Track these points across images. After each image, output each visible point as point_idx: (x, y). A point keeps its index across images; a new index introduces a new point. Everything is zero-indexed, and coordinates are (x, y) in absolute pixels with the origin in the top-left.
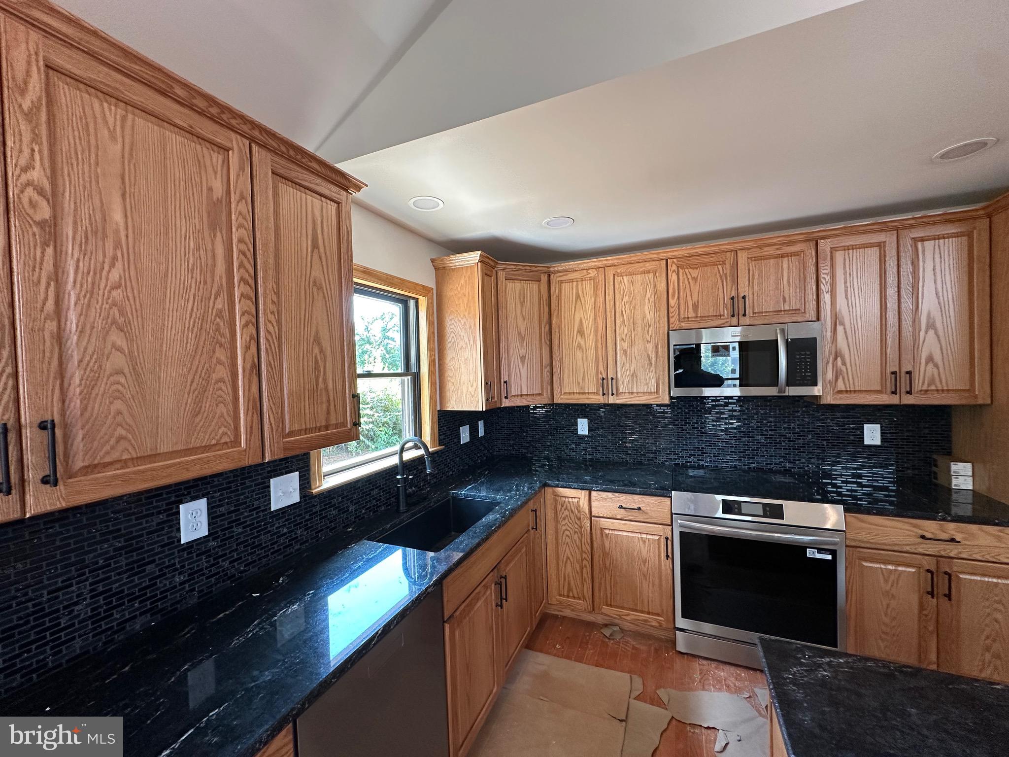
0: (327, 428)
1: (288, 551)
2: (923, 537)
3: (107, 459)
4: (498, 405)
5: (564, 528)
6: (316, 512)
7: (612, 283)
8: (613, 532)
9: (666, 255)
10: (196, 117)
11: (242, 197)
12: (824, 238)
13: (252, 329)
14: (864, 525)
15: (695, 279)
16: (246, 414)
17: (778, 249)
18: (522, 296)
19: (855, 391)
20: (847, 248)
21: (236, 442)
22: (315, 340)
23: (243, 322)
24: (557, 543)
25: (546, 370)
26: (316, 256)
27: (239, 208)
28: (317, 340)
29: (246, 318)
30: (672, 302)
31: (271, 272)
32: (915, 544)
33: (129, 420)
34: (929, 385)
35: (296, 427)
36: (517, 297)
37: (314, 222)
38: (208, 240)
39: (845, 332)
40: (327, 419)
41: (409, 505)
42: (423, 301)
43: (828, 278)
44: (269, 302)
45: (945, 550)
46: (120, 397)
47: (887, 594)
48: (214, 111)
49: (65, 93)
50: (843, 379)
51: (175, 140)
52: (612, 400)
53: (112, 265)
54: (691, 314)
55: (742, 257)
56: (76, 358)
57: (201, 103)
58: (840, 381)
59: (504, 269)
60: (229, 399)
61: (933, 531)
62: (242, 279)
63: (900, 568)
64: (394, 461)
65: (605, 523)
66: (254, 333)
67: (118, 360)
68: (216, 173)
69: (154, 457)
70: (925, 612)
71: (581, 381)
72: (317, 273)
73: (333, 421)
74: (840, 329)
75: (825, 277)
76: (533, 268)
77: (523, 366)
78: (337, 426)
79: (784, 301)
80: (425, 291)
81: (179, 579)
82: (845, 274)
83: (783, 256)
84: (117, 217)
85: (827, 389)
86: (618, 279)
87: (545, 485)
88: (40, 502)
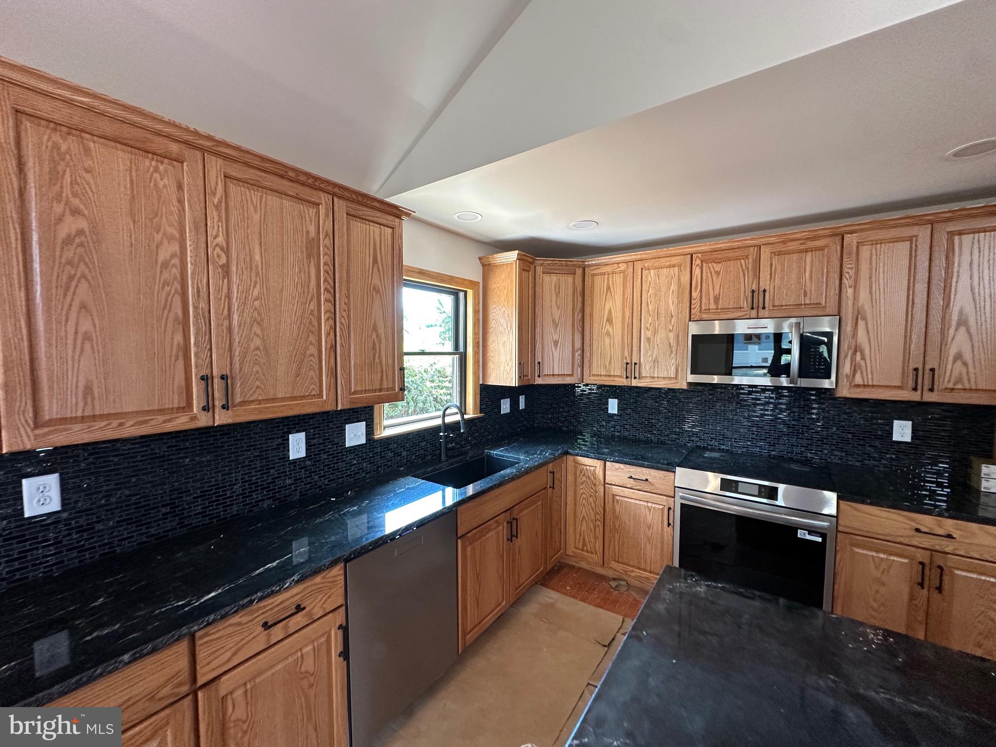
0: (380, 390)
1: (357, 477)
2: (918, 530)
3: (251, 399)
4: (532, 383)
5: (581, 491)
6: (377, 453)
7: (640, 277)
8: (623, 499)
9: (691, 250)
10: (300, 187)
11: (327, 235)
12: (851, 232)
13: (331, 322)
14: (856, 513)
15: (718, 273)
16: (327, 378)
17: (801, 244)
18: (558, 288)
19: (873, 386)
20: (875, 243)
21: (320, 395)
22: (373, 329)
23: (326, 318)
24: (575, 504)
25: (577, 354)
26: (375, 269)
27: (325, 242)
28: (375, 328)
29: (328, 315)
30: (695, 294)
31: (344, 283)
32: (909, 537)
33: (263, 377)
34: (955, 384)
35: (359, 388)
36: (553, 289)
37: (375, 244)
38: (306, 265)
39: (867, 328)
40: (381, 384)
41: (449, 457)
42: (470, 293)
43: (852, 272)
44: (343, 303)
45: (940, 545)
46: (259, 364)
47: (878, 581)
48: (310, 181)
49: (233, 188)
50: (862, 373)
51: (287, 203)
52: (635, 383)
53: (255, 286)
54: (713, 306)
55: (765, 252)
56: (237, 340)
57: (303, 178)
58: (858, 375)
59: (542, 265)
60: (317, 367)
61: (929, 525)
62: (326, 289)
63: (892, 558)
64: (439, 422)
65: (616, 490)
66: (333, 324)
67: (257, 342)
68: (311, 221)
69: (274, 400)
70: (915, 602)
71: (607, 365)
72: (376, 281)
74: (861, 323)
75: (849, 271)
76: (568, 263)
77: (556, 350)
78: (388, 389)
79: (805, 295)
80: (473, 284)
81: (288, 482)
82: (871, 269)
83: (806, 251)
84: (257, 257)
85: (844, 382)
86: (645, 272)
87: (567, 453)
88: (221, 418)
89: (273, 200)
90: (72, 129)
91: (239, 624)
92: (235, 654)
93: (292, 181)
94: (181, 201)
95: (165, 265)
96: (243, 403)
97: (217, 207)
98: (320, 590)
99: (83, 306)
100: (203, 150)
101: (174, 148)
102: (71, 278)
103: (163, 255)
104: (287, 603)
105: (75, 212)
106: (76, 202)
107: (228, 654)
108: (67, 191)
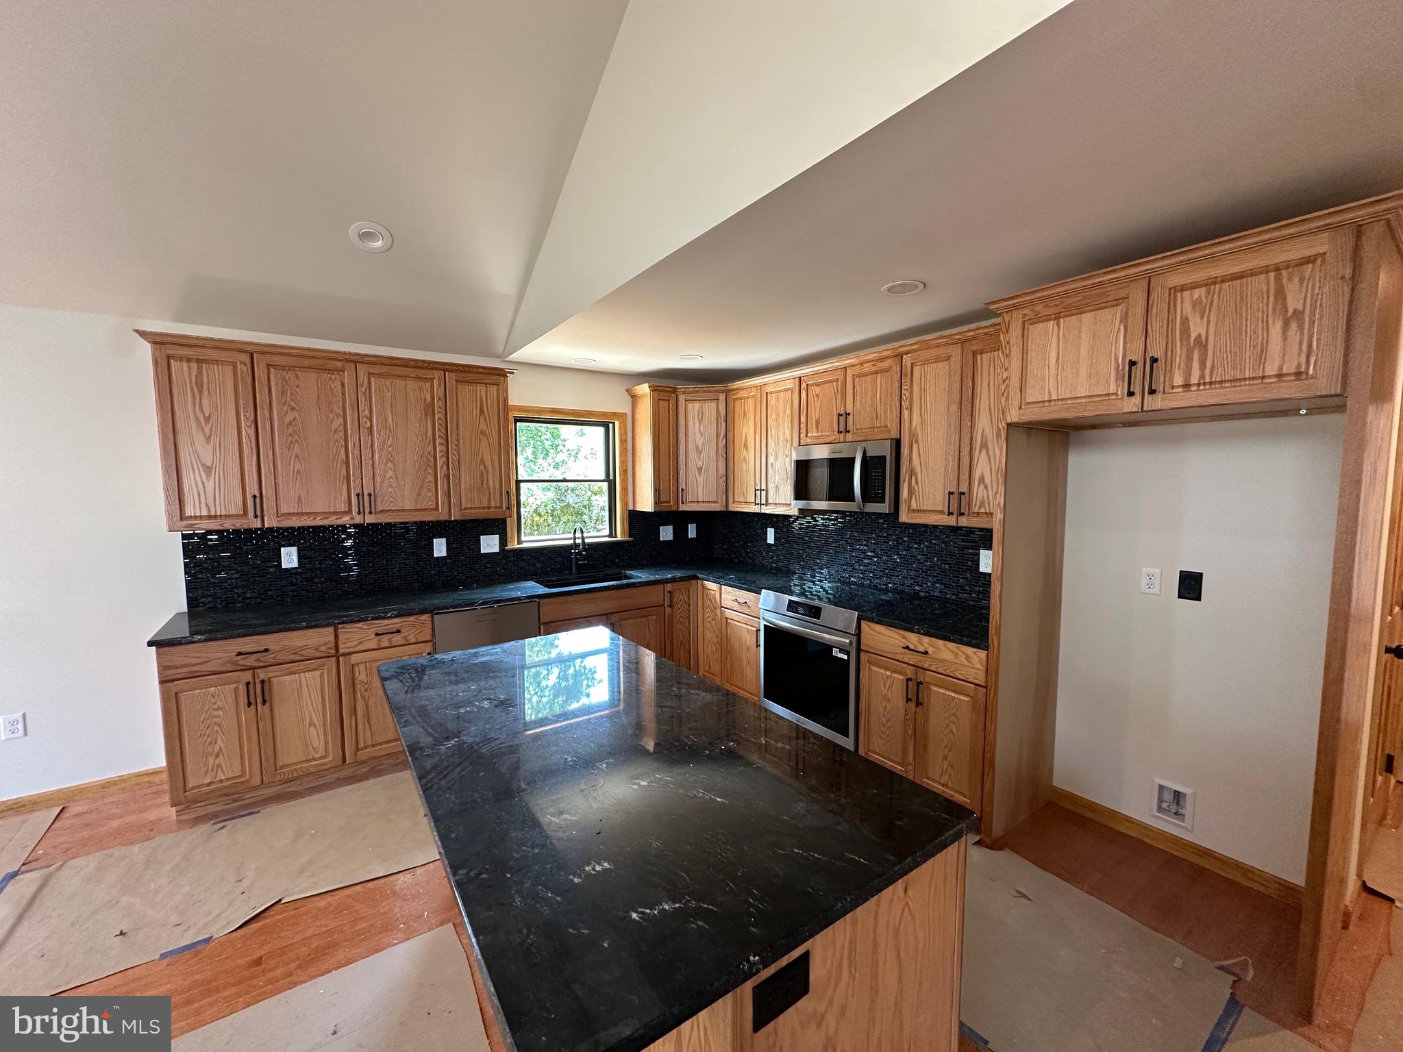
0: (489, 508)
2: (907, 648)
3: (386, 510)
4: (674, 509)
5: (707, 615)
6: (511, 560)
7: (765, 402)
8: (733, 622)
9: (799, 374)
10: (420, 371)
11: (439, 399)
12: (908, 353)
16: (442, 497)
17: (873, 365)
18: (701, 415)
19: (924, 510)
20: (927, 362)
21: (437, 509)
23: (441, 455)
24: (704, 628)
25: (722, 480)
26: (482, 417)
27: (438, 404)
28: (482, 462)
29: (442, 453)
30: (802, 419)
31: (455, 431)
32: (903, 654)
33: (395, 496)
34: (980, 508)
35: (469, 506)
36: (696, 415)
37: (481, 400)
38: (424, 422)
39: (919, 451)
42: (618, 423)
44: (453, 445)
45: (921, 662)
46: (392, 487)
47: (886, 697)
48: (425, 365)
49: (374, 380)
50: (916, 497)
51: (410, 383)
52: (762, 510)
53: (388, 439)
54: (815, 430)
55: (850, 374)
56: (378, 472)
57: (420, 364)
58: (913, 500)
59: (684, 393)
60: (434, 490)
61: (915, 643)
62: (439, 436)
63: (894, 675)
64: (571, 542)
65: (728, 613)
67: (390, 473)
68: (428, 391)
69: (403, 510)
70: (907, 717)
71: (745, 491)
72: (483, 426)
73: (493, 504)
74: (915, 446)
75: (906, 393)
76: (711, 389)
77: (700, 475)
78: (496, 507)
79: (877, 418)
80: (621, 416)
81: (433, 572)
82: (921, 390)
83: (876, 372)
84: (390, 420)
85: (903, 507)
86: (769, 396)
87: (696, 578)
88: (370, 519)
89: (400, 383)
90: (292, 368)
91: (361, 628)
92: (359, 644)
93: (414, 367)
94: (343, 394)
95: (336, 431)
96: (382, 511)
97: (364, 394)
98: (413, 626)
99: (297, 456)
100: (355, 362)
101: (339, 364)
102: (291, 442)
103: (335, 425)
104: (391, 626)
105: (293, 409)
106: (292, 404)
107: (355, 643)
108: (289, 399)
